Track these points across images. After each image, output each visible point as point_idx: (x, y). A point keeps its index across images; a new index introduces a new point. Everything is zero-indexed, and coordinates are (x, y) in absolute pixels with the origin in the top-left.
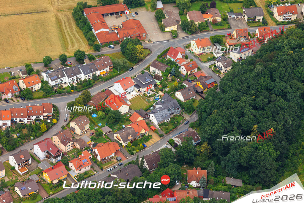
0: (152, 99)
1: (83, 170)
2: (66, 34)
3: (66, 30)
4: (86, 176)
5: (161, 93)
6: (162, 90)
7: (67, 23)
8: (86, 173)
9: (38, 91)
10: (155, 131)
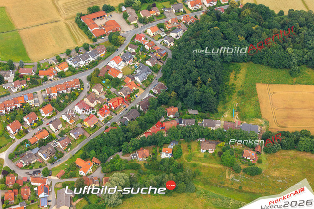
0: (133, 67)
1: (106, 116)
2: (74, 34)
3: (73, 31)
4: (108, 120)
5: (137, 63)
6: (138, 61)
7: (72, 26)
8: (108, 118)
9: (67, 71)
10: (140, 86)
